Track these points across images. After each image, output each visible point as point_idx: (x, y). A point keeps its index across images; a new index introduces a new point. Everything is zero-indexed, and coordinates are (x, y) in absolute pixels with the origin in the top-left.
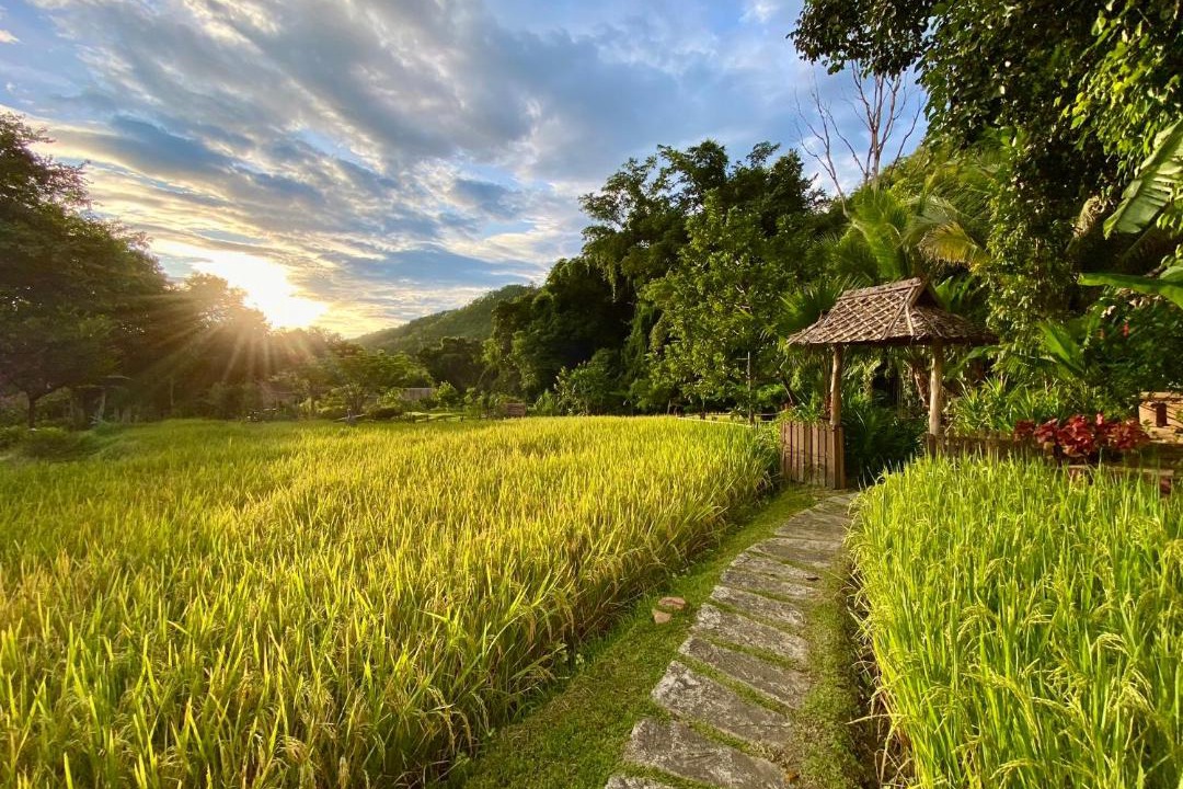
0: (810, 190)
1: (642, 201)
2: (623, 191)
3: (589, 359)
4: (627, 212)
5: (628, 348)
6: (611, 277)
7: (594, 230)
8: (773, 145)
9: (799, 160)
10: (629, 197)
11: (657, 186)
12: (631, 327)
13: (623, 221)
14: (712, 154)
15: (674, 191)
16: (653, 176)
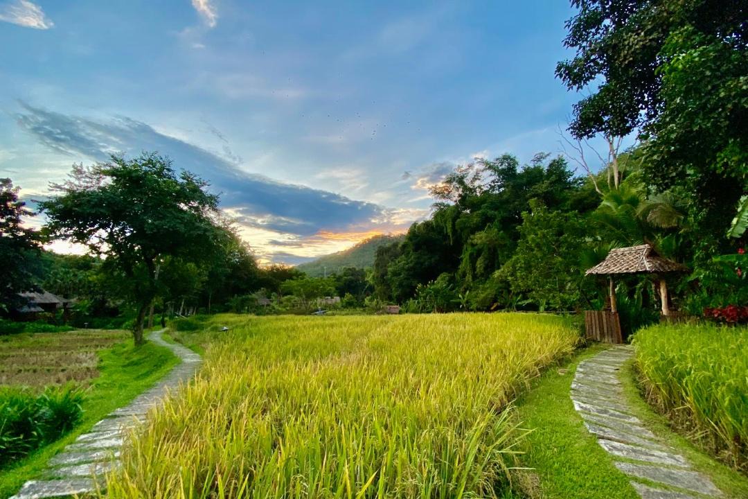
0: (573, 177)
1: (465, 188)
2: (454, 183)
3: (435, 279)
4: (456, 194)
5: (460, 272)
6: (449, 230)
7: (437, 205)
8: (546, 153)
9: (564, 160)
10: (458, 186)
11: (475, 179)
12: (462, 259)
13: (454, 199)
14: (510, 161)
15: (485, 182)
16: (472, 173)
